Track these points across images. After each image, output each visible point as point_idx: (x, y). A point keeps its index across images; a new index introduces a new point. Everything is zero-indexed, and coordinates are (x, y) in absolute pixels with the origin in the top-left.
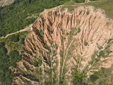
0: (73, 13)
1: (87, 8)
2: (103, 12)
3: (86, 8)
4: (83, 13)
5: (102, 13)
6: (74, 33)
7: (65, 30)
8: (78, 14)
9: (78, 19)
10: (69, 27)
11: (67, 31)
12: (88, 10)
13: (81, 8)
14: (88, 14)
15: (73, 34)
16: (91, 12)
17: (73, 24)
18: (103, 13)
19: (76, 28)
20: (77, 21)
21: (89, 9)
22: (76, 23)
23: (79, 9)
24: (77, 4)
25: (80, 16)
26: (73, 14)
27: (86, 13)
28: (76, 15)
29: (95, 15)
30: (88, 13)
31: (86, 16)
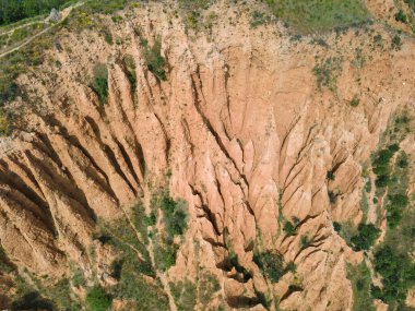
0: (34, 120)
1: (128, 30)
2: (256, 15)
3: (116, 33)
4: (123, 84)
5: (254, 25)
6: (150, 248)
7: (65, 282)
8: (84, 104)
9: (113, 145)
10: (86, 241)
11: (80, 282)
12: (143, 43)
13: (77, 49)
14: (162, 77)
15: (147, 268)
16: (178, 52)
17: (97, 201)
18: (257, 20)
19: (138, 211)
20: (121, 162)
21: (147, 35)
22: (116, 183)
23: (68, 69)
24: (25, 33)
25: (112, 111)
26: (45, 129)
27: (139, 71)
28: (72, 126)
29: (216, 55)
30: (159, 67)
31: (157, 96)
